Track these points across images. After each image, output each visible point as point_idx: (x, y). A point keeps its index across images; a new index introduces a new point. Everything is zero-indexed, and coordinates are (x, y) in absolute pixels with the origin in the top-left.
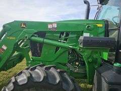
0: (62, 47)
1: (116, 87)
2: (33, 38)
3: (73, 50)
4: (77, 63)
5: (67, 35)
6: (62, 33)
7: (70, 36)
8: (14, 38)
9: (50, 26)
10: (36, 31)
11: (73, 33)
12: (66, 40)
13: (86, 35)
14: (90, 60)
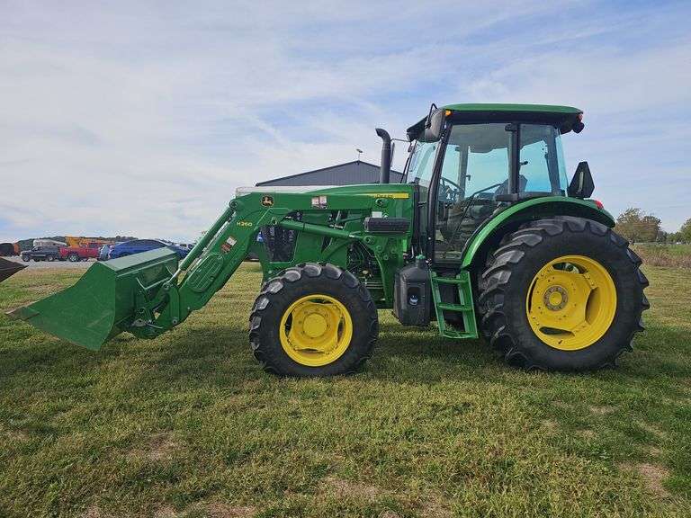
0: (336, 238)
1: (415, 285)
2: (285, 223)
3: (357, 243)
4: (365, 272)
5: (344, 215)
6: (334, 213)
7: (351, 217)
8: (250, 224)
9: (314, 202)
10: (291, 210)
11: (354, 211)
12: (342, 224)
13: (377, 215)
14: (386, 257)
